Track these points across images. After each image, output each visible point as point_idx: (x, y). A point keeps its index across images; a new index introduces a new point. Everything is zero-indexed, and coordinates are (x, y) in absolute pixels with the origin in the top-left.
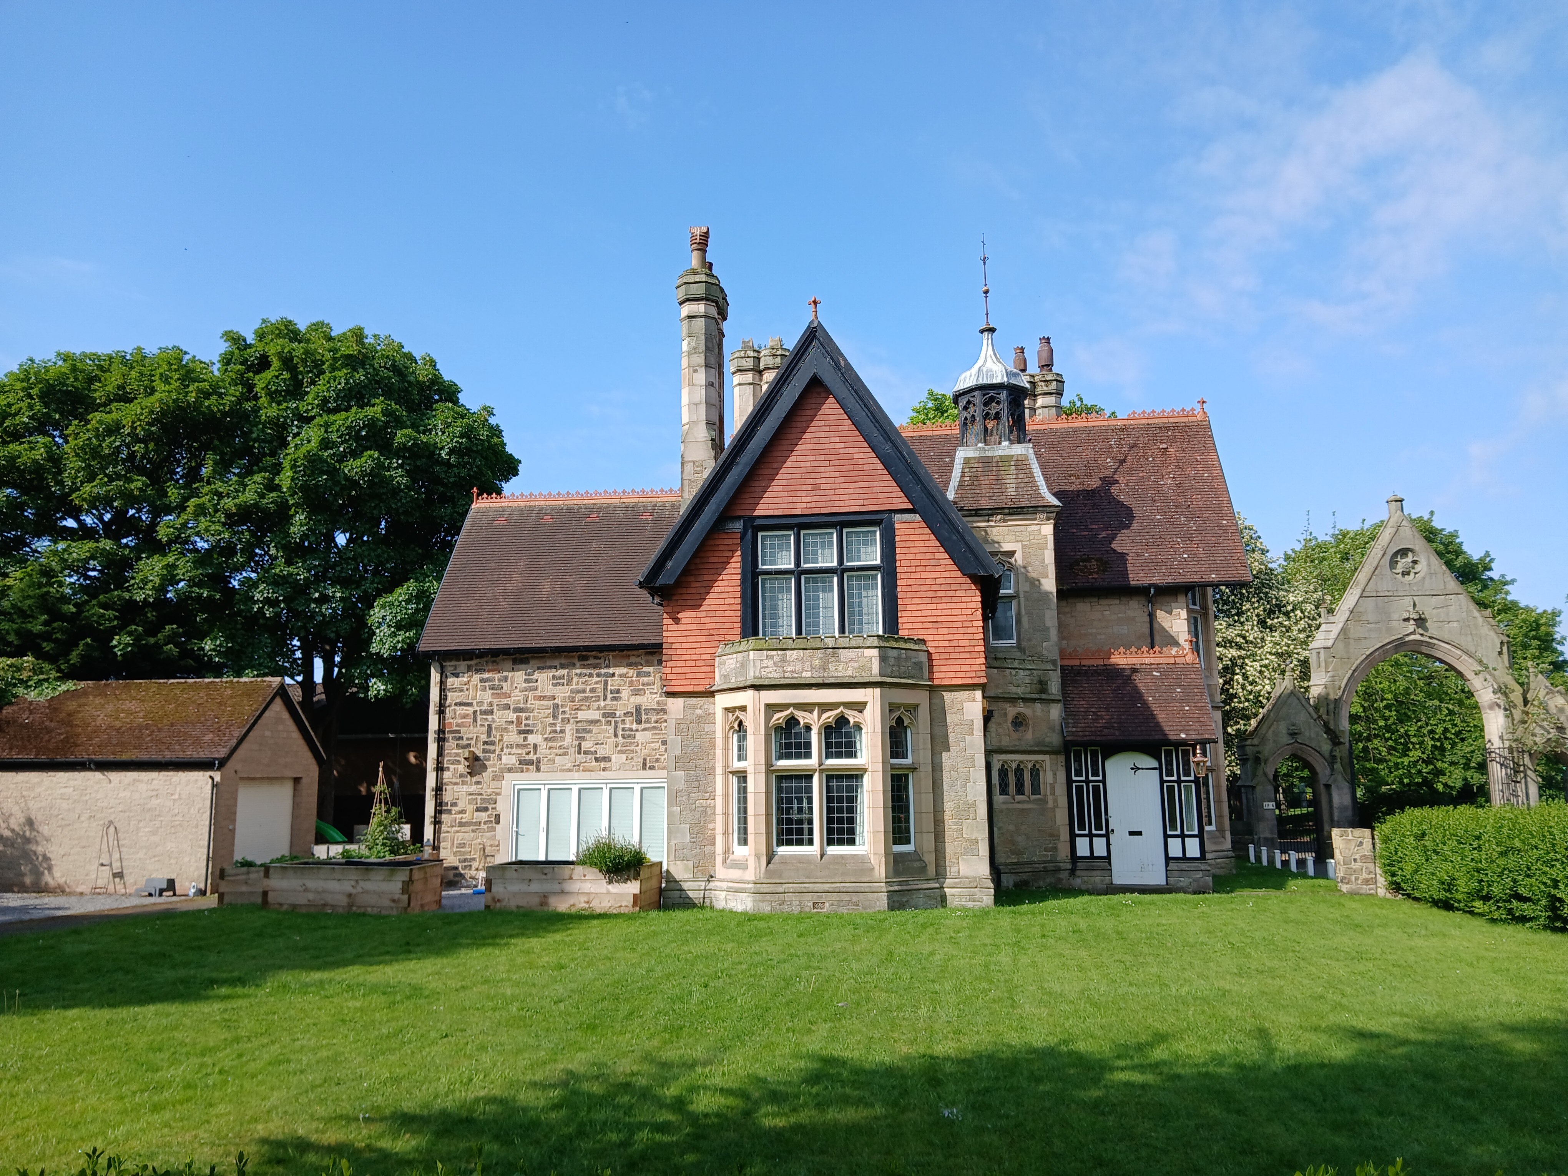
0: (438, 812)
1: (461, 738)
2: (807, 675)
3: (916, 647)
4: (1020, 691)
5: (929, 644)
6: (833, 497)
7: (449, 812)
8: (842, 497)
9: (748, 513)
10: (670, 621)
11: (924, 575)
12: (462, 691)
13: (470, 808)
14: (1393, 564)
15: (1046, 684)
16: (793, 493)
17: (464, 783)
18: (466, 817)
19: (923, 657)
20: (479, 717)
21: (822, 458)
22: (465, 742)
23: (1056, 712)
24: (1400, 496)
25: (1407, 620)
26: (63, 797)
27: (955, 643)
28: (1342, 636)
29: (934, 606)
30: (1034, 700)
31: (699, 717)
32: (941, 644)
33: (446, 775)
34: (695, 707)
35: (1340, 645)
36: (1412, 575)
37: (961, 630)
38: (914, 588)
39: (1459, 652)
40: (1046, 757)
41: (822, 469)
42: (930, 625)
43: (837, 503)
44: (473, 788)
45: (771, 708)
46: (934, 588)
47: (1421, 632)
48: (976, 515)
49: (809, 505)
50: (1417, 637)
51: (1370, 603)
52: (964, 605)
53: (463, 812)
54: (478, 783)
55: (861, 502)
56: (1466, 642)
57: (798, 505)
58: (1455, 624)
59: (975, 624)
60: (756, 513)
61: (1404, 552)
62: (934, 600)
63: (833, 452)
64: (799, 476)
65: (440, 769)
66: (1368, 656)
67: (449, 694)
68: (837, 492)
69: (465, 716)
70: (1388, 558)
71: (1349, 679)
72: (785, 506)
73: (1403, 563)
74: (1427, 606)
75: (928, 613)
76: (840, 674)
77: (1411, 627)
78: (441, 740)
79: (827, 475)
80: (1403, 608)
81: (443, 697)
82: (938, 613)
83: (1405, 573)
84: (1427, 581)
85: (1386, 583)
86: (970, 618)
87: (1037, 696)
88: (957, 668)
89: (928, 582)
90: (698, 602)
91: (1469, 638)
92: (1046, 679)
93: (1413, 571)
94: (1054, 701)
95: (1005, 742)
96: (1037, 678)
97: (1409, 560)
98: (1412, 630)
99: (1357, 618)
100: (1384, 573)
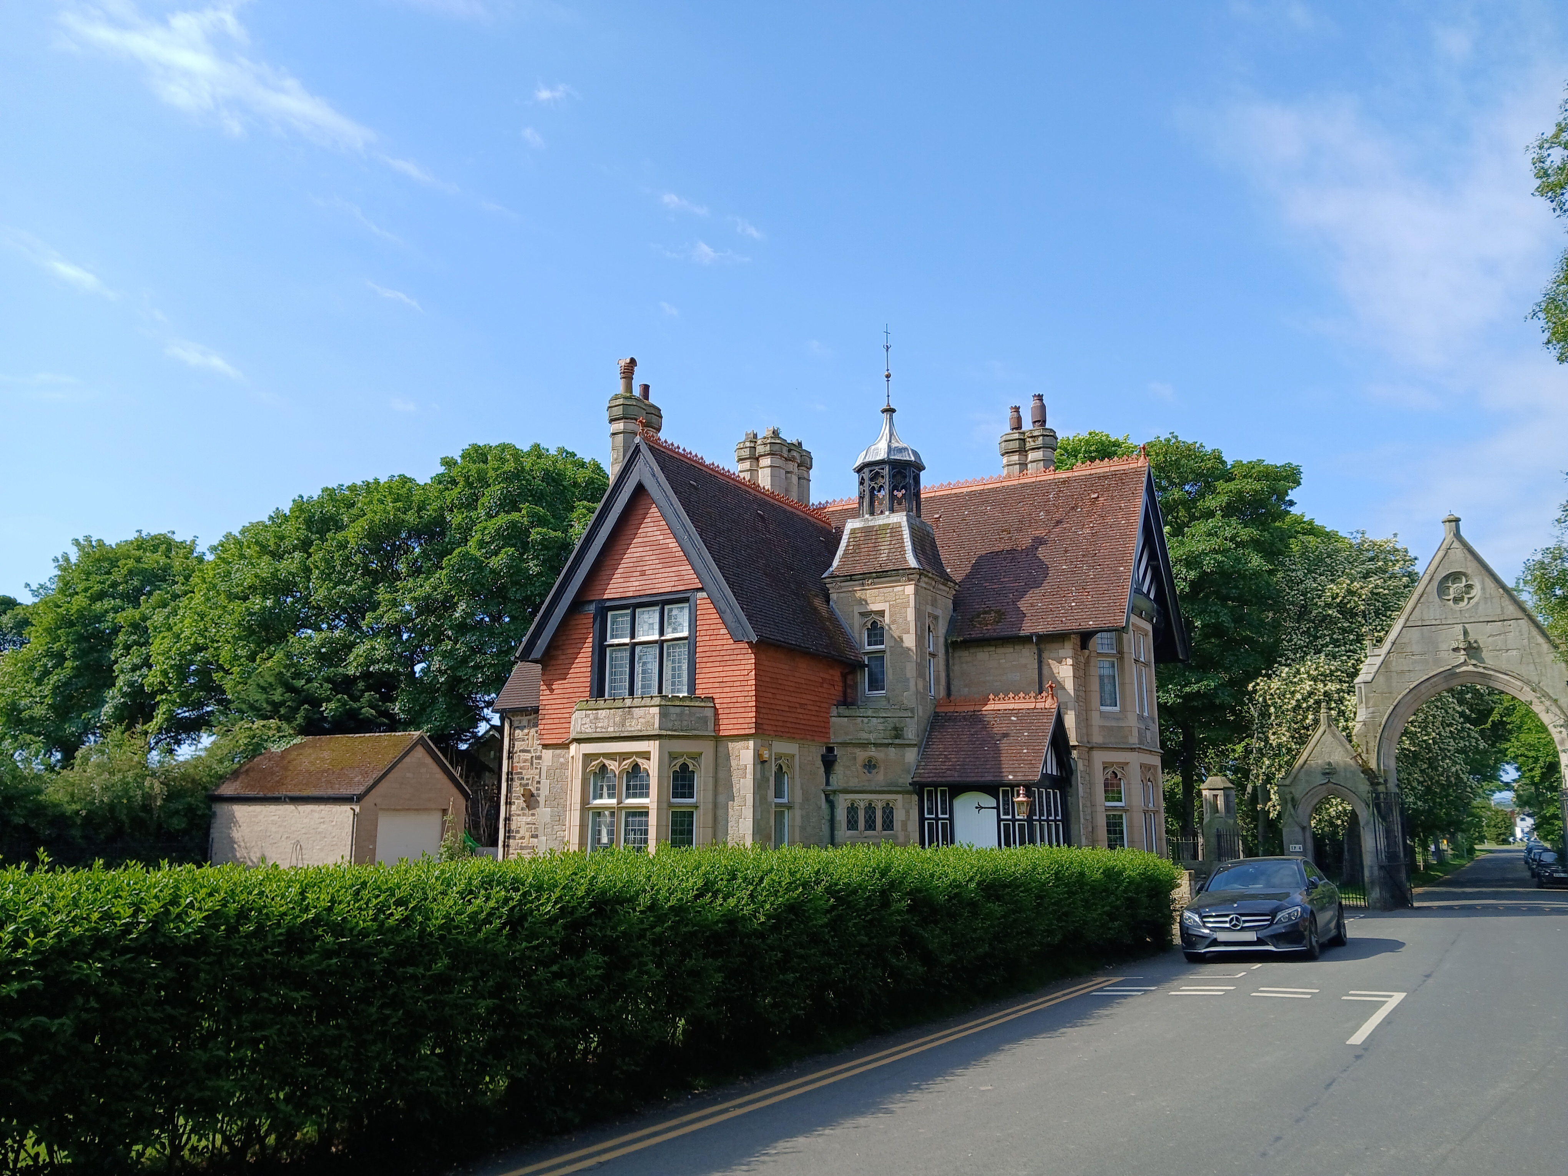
0: (507, 837)
1: (523, 778)
2: (611, 731)
3: (703, 704)
4: (872, 737)
5: (716, 701)
6: (654, 581)
7: (514, 838)
8: (660, 580)
9: (597, 598)
10: (544, 687)
11: (715, 643)
12: (523, 740)
13: (528, 835)
14: (1442, 590)
15: (902, 730)
16: (627, 579)
17: (524, 815)
18: (525, 842)
19: (709, 713)
20: (535, 761)
21: (648, 549)
22: (525, 782)
23: (911, 756)
24: (1457, 515)
25: (1456, 650)
26: (274, 823)
27: (734, 700)
28: (1382, 670)
29: (721, 669)
30: (888, 745)
31: (562, 764)
32: (725, 700)
33: (513, 807)
34: (559, 756)
35: (1381, 679)
36: (1466, 600)
37: (740, 689)
38: (708, 654)
39: (1519, 683)
40: (899, 797)
41: (647, 558)
42: (717, 685)
43: (657, 586)
44: (529, 819)
45: (588, 758)
46: (722, 653)
47: (1474, 662)
48: (851, 580)
49: (638, 588)
50: (1471, 668)
51: (1415, 633)
52: (742, 667)
53: (523, 838)
54: (533, 815)
55: (672, 584)
56: (1528, 672)
57: (631, 589)
58: (1515, 652)
59: (750, 683)
60: (605, 597)
61: (1455, 576)
62: (722, 664)
63: (655, 543)
64: (631, 565)
65: (508, 803)
66: (1411, 690)
67: (516, 743)
68: (657, 576)
69: (525, 761)
70: (1435, 584)
71: (1390, 715)
72: (621, 590)
73: (1454, 589)
74: (1480, 634)
75: (717, 675)
76: (633, 729)
77: (1462, 657)
78: (510, 780)
79: (651, 562)
80: (1454, 637)
81: (512, 746)
82: (724, 674)
83: (1456, 600)
84: (1481, 607)
85: (1433, 611)
86: (746, 678)
87: (890, 741)
88: (735, 721)
89: (718, 648)
90: (565, 671)
91: (1532, 667)
92: (902, 725)
93: (1466, 596)
94: (909, 745)
95: (853, 783)
96: (892, 725)
97: (1463, 585)
98: (1462, 660)
99: (1400, 650)
100: (1431, 600)
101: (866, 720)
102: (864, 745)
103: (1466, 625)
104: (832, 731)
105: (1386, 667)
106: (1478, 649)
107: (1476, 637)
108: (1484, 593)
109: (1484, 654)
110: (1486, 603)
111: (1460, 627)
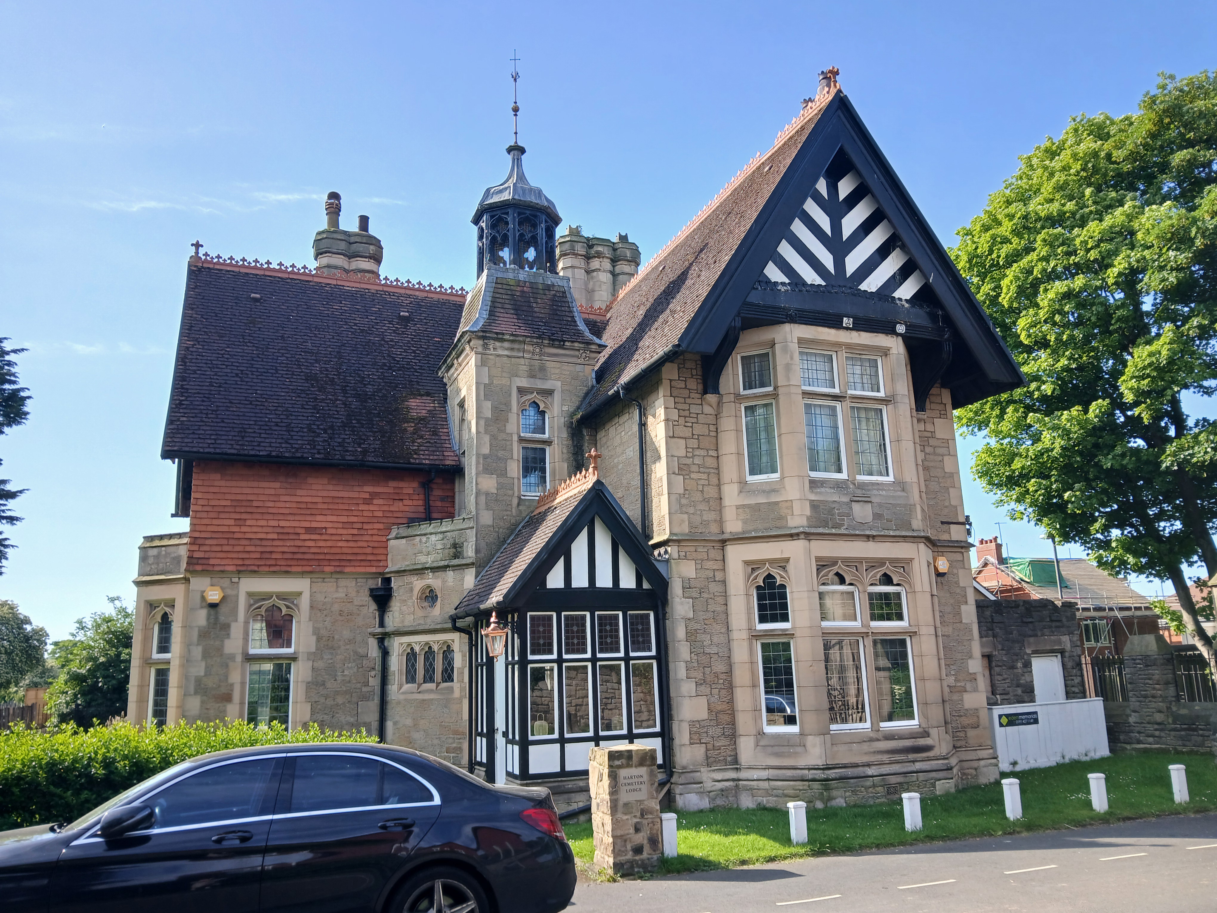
4: (429, 560)
15: (461, 546)
23: (469, 579)
30: (445, 568)
87: (449, 563)
92: (462, 540)
94: (467, 566)
95: (409, 622)
96: (452, 541)
101: (424, 539)
102: (420, 571)
104: (389, 557)
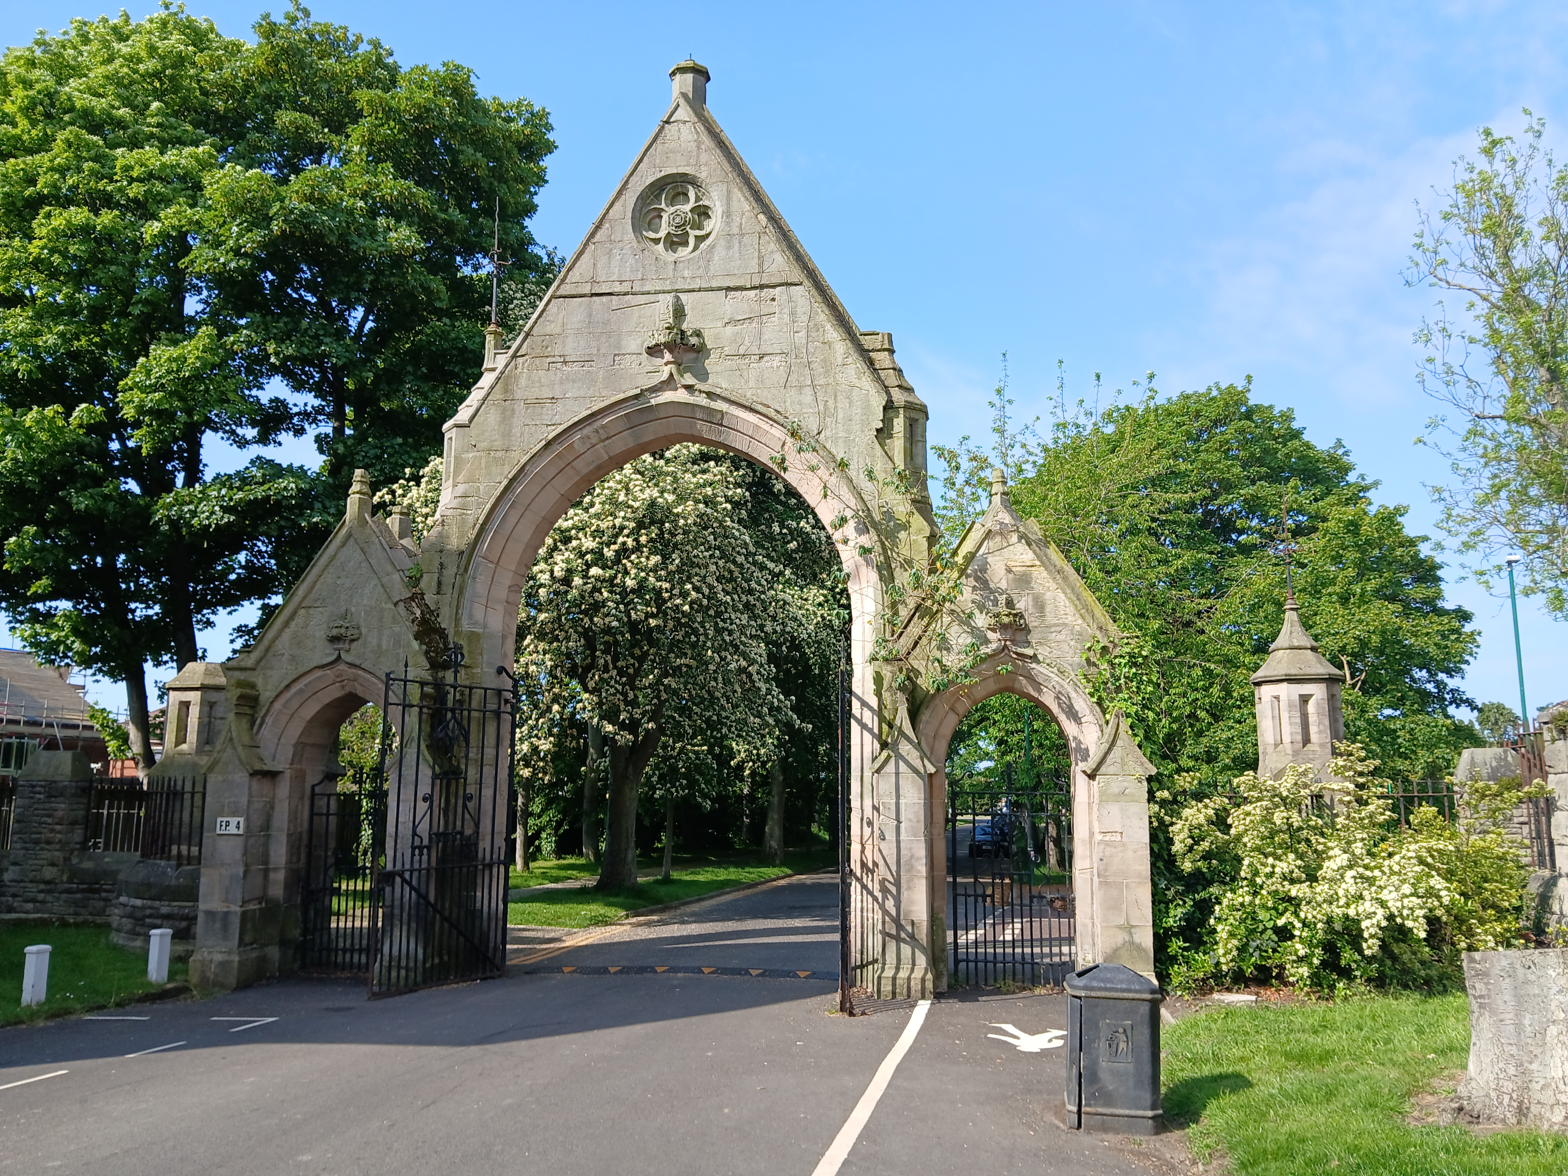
14: (644, 214)
25: (655, 350)
28: (497, 395)
35: (491, 418)
36: (691, 242)
39: (776, 433)
50: (681, 395)
51: (574, 313)
56: (799, 406)
58: (775, 362)
61: (674, 186)
70: (631, 200)
73: (670, 215)
74: (708, 317)
77: (664, 367)
80: (654, 321)
83: (675, 242)
84: (718, 257)
85: (618, 262)
93: (693, 233)
97: (687, 208)
98: (665, 376)
99: (538, 351)
100: (616, 237)
103: (683, 297)
105: (506, 391)
106: (701, 350)
107: (697, 325)
108: (728, 224)
109: (710, 364)
110: (729, 247)
111: (670, 298)
